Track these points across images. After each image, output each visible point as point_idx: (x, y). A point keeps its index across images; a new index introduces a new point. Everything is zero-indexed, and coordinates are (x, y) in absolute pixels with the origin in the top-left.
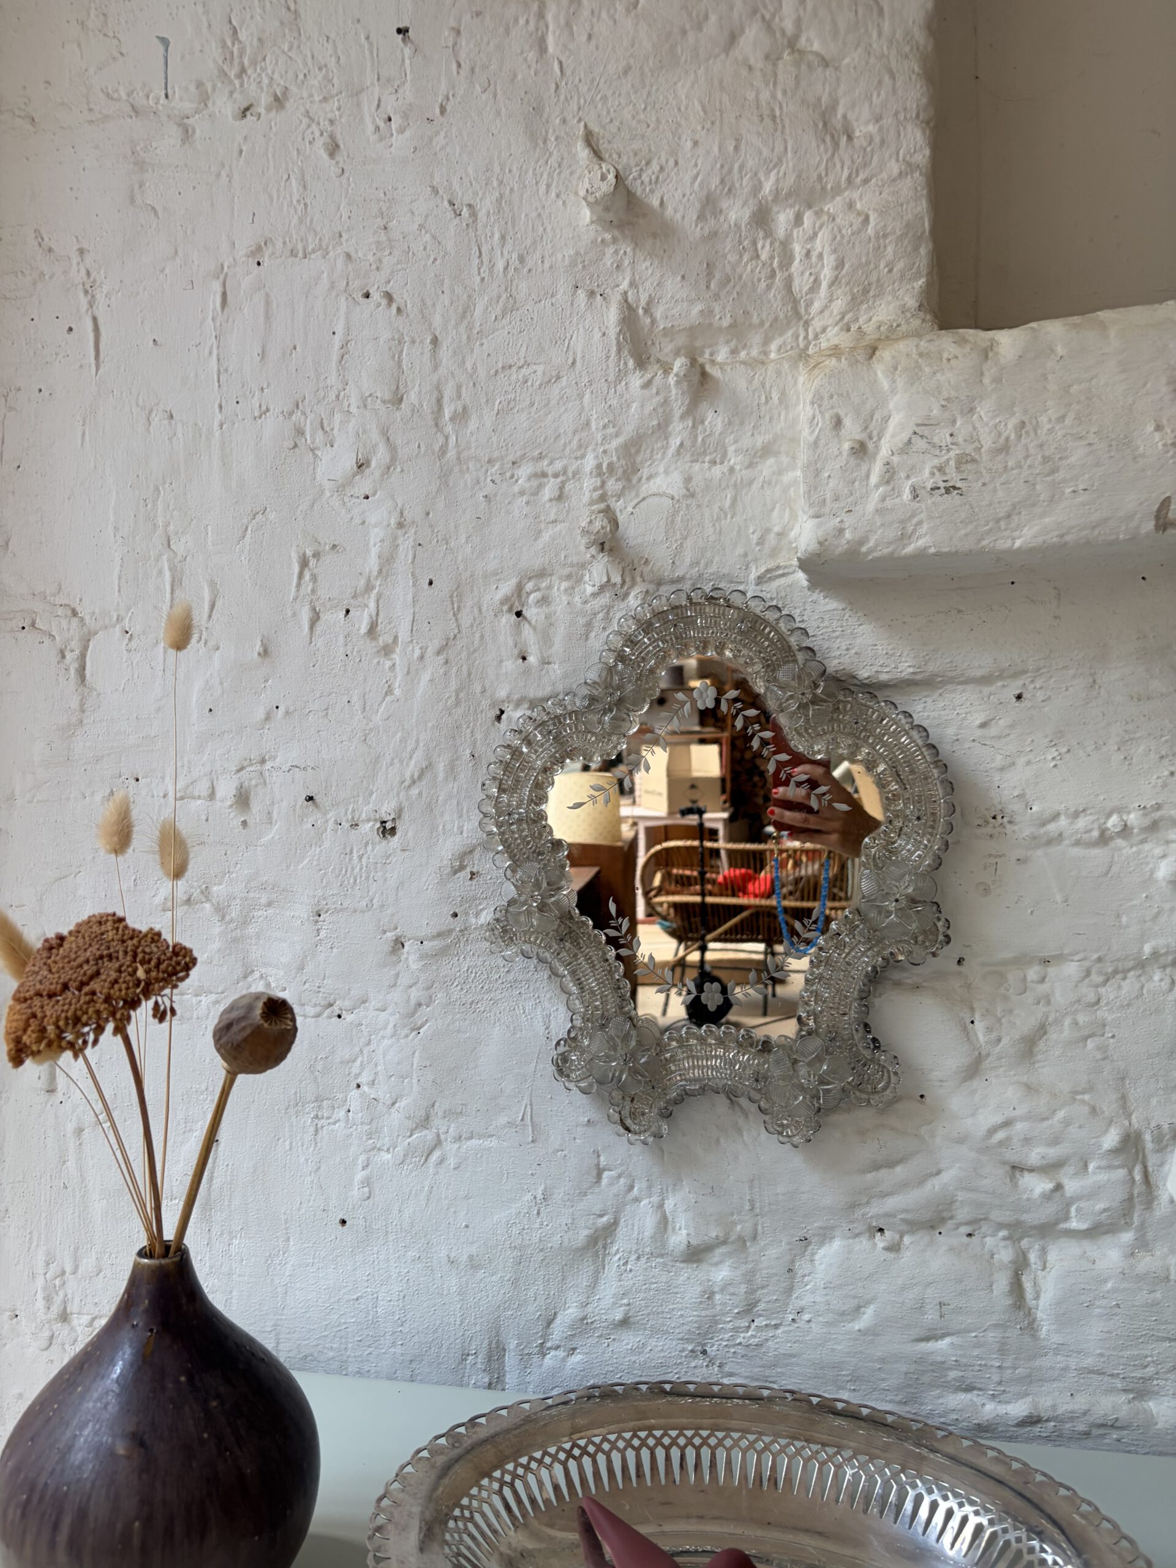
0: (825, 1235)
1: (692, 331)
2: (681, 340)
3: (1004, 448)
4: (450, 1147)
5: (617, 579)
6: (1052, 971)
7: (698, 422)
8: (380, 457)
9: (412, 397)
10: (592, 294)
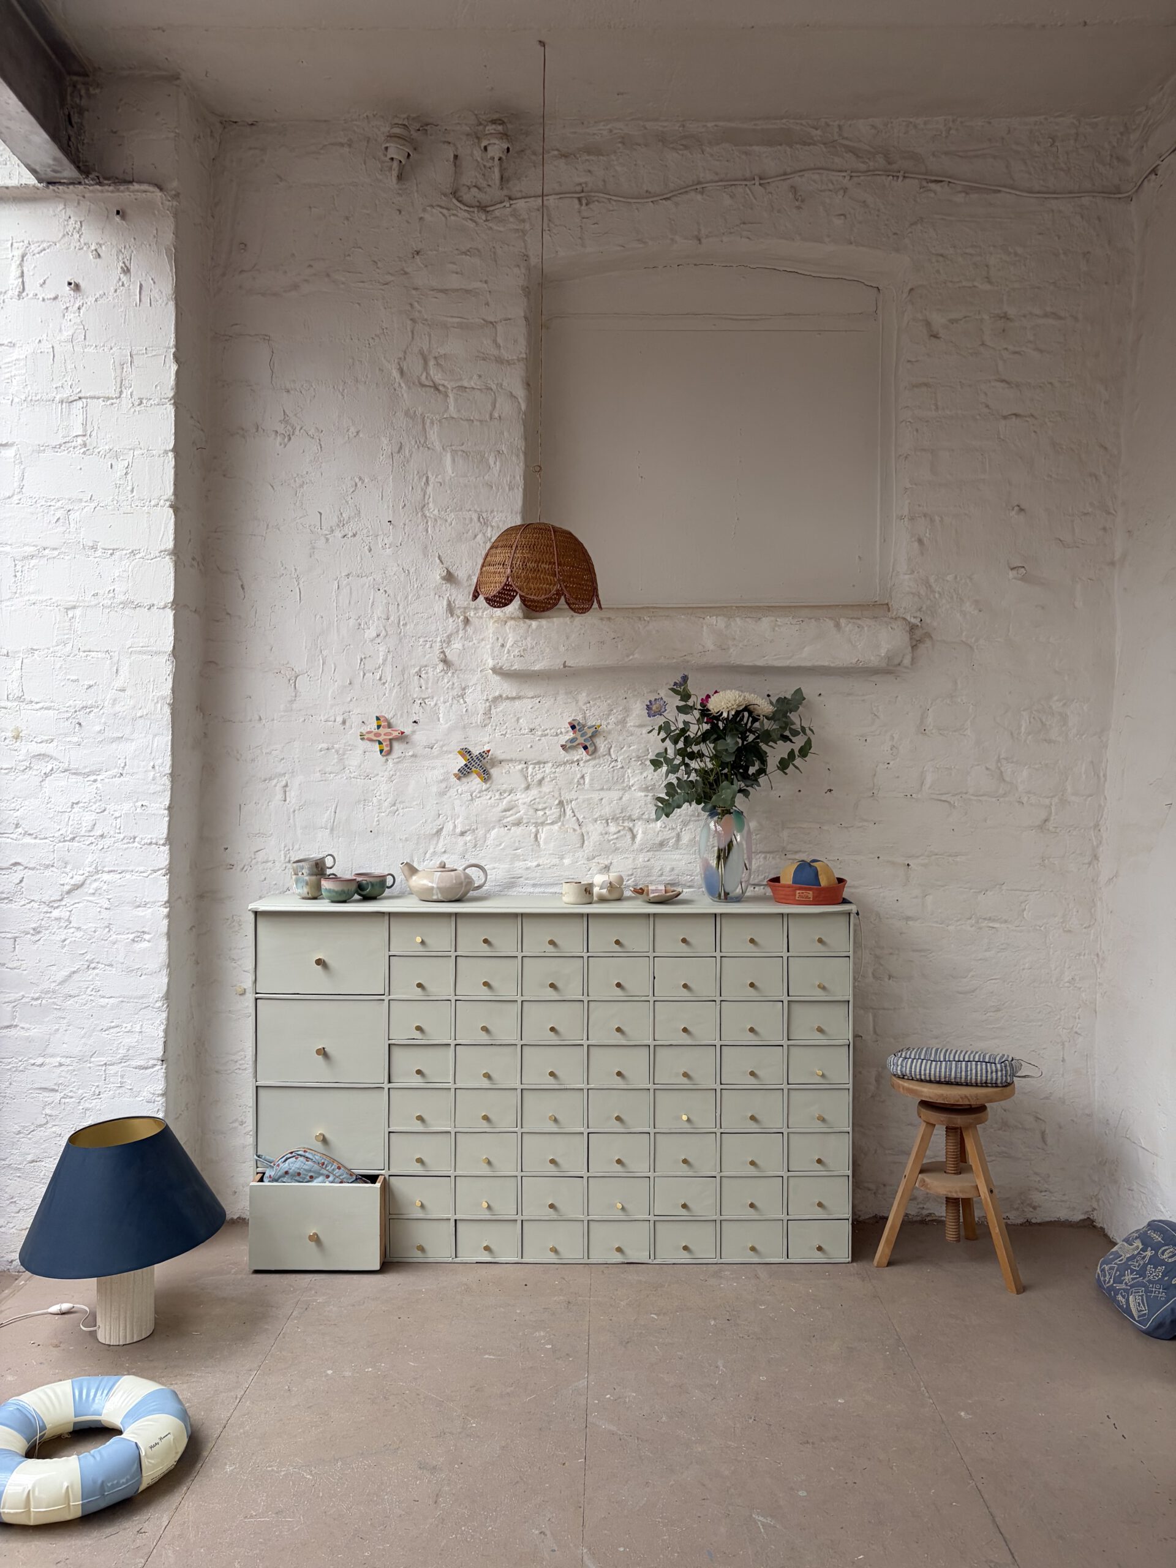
0: (493, 828)
1: (465, 608)
2: (462, 610)
3: (533, 648)
4: (401, 811)
5: (445, 669)
6: (546, 765)
7: (466, 631)
8: (383, 633)
9: (392, 618)
10: (440, 596)
